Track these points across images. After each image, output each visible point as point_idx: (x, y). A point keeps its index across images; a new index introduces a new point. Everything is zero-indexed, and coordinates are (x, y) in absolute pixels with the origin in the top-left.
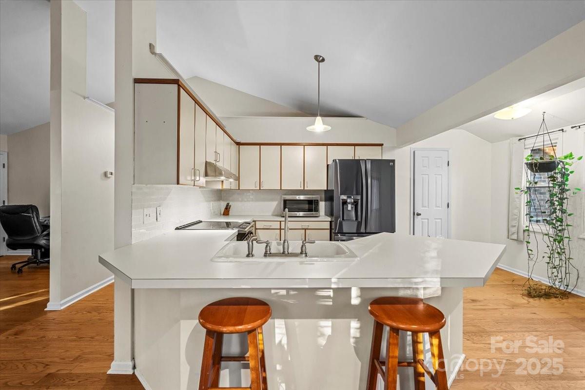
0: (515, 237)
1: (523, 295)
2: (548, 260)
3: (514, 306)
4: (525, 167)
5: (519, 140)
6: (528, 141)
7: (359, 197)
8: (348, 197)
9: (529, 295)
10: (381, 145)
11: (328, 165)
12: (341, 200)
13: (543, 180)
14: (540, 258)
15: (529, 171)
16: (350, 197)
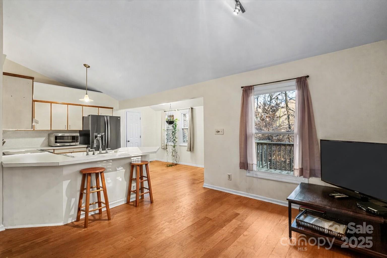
0: (163, 148)
1: (165, 167)
2: (172, 154)
3: (163, 170)
4: (166, 122)
5: (164, 112)
6: (167, 112)
7: (103, 134)
8: (98, 134)
9: (167, 166)
10: (112, 108)
11: (83, 117)
12: (94, 135)
13: (171, 127)
14: (170, 153)
15: (167, 124)
16: (99, 134)
